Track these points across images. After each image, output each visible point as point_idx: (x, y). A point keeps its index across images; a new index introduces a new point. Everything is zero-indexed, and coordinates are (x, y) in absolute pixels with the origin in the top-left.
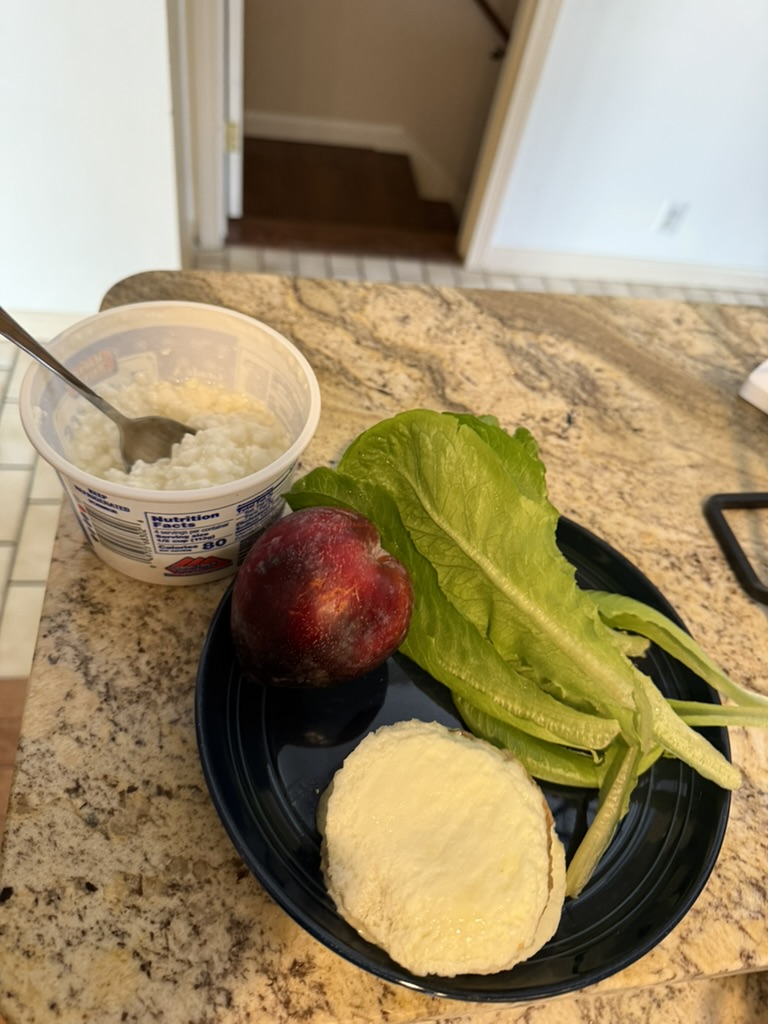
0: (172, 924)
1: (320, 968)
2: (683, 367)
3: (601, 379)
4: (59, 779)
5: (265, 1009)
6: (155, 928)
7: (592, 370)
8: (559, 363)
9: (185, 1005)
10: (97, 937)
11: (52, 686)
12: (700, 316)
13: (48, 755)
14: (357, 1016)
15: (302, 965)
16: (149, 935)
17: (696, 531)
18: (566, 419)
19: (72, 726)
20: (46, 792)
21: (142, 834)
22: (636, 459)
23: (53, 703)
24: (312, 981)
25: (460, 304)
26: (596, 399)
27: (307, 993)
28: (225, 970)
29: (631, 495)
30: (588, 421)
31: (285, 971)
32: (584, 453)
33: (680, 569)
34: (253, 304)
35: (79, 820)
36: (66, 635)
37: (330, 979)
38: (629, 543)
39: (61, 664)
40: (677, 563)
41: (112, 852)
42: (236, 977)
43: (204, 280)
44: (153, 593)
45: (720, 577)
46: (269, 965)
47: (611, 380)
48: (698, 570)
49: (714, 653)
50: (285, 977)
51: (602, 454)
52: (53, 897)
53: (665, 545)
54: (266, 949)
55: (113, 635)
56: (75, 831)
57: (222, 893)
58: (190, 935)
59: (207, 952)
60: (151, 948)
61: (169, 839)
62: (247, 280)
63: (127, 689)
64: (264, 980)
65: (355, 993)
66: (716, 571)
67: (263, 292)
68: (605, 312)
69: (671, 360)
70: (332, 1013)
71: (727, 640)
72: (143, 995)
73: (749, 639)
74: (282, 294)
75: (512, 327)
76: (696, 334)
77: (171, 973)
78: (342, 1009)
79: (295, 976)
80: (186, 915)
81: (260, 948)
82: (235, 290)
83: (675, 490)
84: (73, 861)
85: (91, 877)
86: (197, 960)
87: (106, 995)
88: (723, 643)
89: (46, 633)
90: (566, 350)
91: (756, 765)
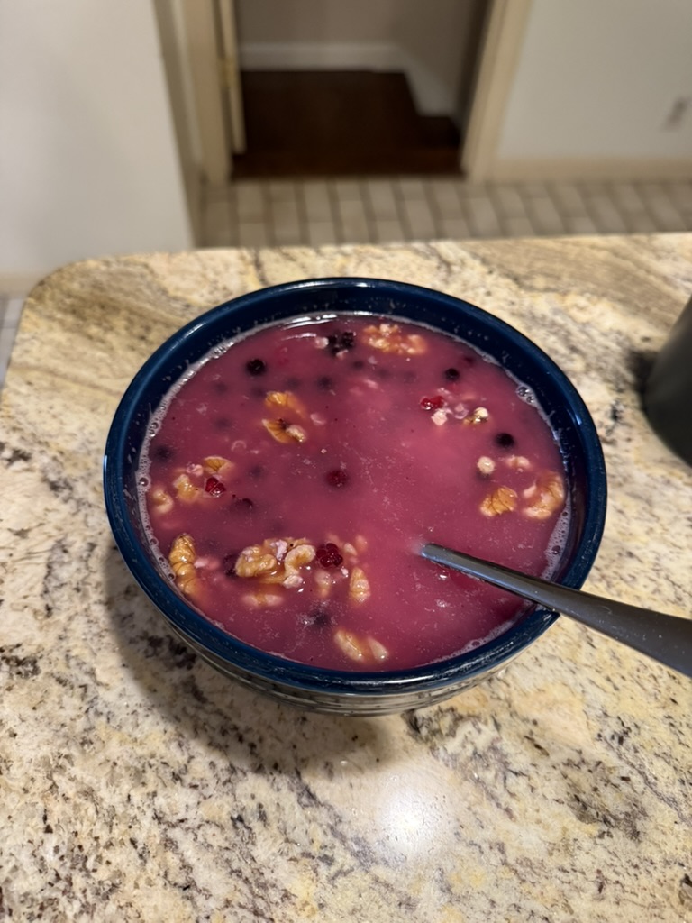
7: (637, 339)
8: (594, 332)
18: (610, 414)
25: (463, 263)
30: (638, 414)
32: (637, 462)
34: (205, 291)
43: (146, 266)
44: (66, 736)
55: (12, 806)
62: (199, 259)
63: (26, 895)
67: (217, 273)
68: (646, 258)
74: (241, 273)
75: (531, 289)
82: (183, 273)
90: (602, 314)
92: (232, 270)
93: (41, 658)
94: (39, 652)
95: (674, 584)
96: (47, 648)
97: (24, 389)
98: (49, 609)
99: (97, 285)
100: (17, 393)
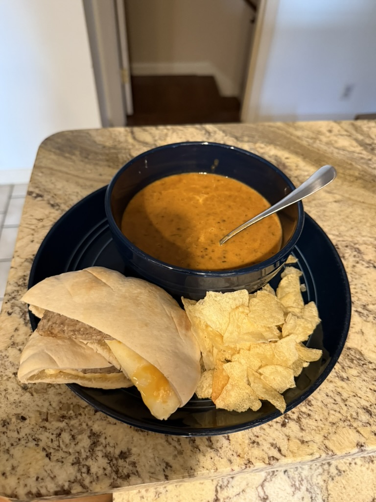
0: (62, 435)
1: (134, 454)
2: (332, 153)
3: (288, 162)
4: (10, 368)
5: (106, 475)
6: (53, 437)
7: (283, 158)
9: (67, 473)
10: (26, 441)
11: (9, 325)
12: (342, 128)
13: (5, 357)
14: (152, 477)
15: (125, 453)
16: (50, 440)
17: (337, 233)
19: (17, 344)
20: (4, 375)
21: (49, 393)
23: (9, 334)
24: (130, 461)
25: (215, 132)
27: (127, 466)
28: (87, 456)
31: (117, 456)
34: (111, 142)
35: (19, 387)
36: (16, 302)
37: (139, 460)
39: (13, 315)
41: (34, 401)
42: (92, 460)
43: (88, 133)
45: (350, 255)
46: (109, 453)
50: (116, 459)
52: (5, 423)
54: (108, 446)
56: (17, 392)
57: (87, 420)
58: (70, 440)
59: (78, 448)
60: (51, 446)
61: (62, 395)
64: (106, 461)
65: (151, 466)
66: (348, 253)
67: (116, 136)
68: (291, 130)
69: (326, 150)
70: (139, 476)
72: (47, 468)
73: (365, 286)
74: (126, 136)
75: (242, 141)
76: (340, 137)
77: (60, 458)
78: (145, 475)
79: (121, 459)
80: (69, 430)
81: (104, 445)
83: (326, 214)
84: (15, 406)
85: (24, 414)
86: (73, 452)
87: (29, 468)
89: (7, 301)
90: (270, 150)
91: (368, 348)
92: (122, 135)
97: (40, 174)
99: (68, 140)
100: (38, 176)
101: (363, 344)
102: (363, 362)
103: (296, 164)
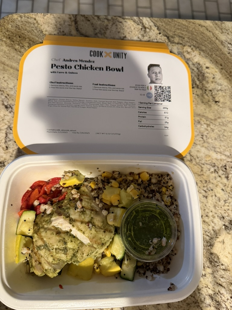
3: (207, 72)
7: (204, 68)
8: (190, 63)
17: (229, 154)
22: (213, 118)
25: (151, 29)
26: (203, 84)
29: (206, 136)
30: (196, 97)
33: (218, 173)
34: (56, 32)
38: (200, 160)
40: (217, 171)
43: (35, 19)
47: (212, 74)
48: (225, 173)
49: (221, 210)
51: (199, 115)
53: (214, 161)
62: (54, 17)
71: (227, 204)
74: (69, 25)
75: (173, 42)
82: (48, 23)
83: (225, 134)
88: (226, 206)
90: (195, 56)
91: (224, 254)
93: (6, 162)
94: (5, 160)
95: (191, 155)
96: (7, 159)
98: (7, 147)
101: (222, 251)
102: (217, 264)
103: (214, 75)
